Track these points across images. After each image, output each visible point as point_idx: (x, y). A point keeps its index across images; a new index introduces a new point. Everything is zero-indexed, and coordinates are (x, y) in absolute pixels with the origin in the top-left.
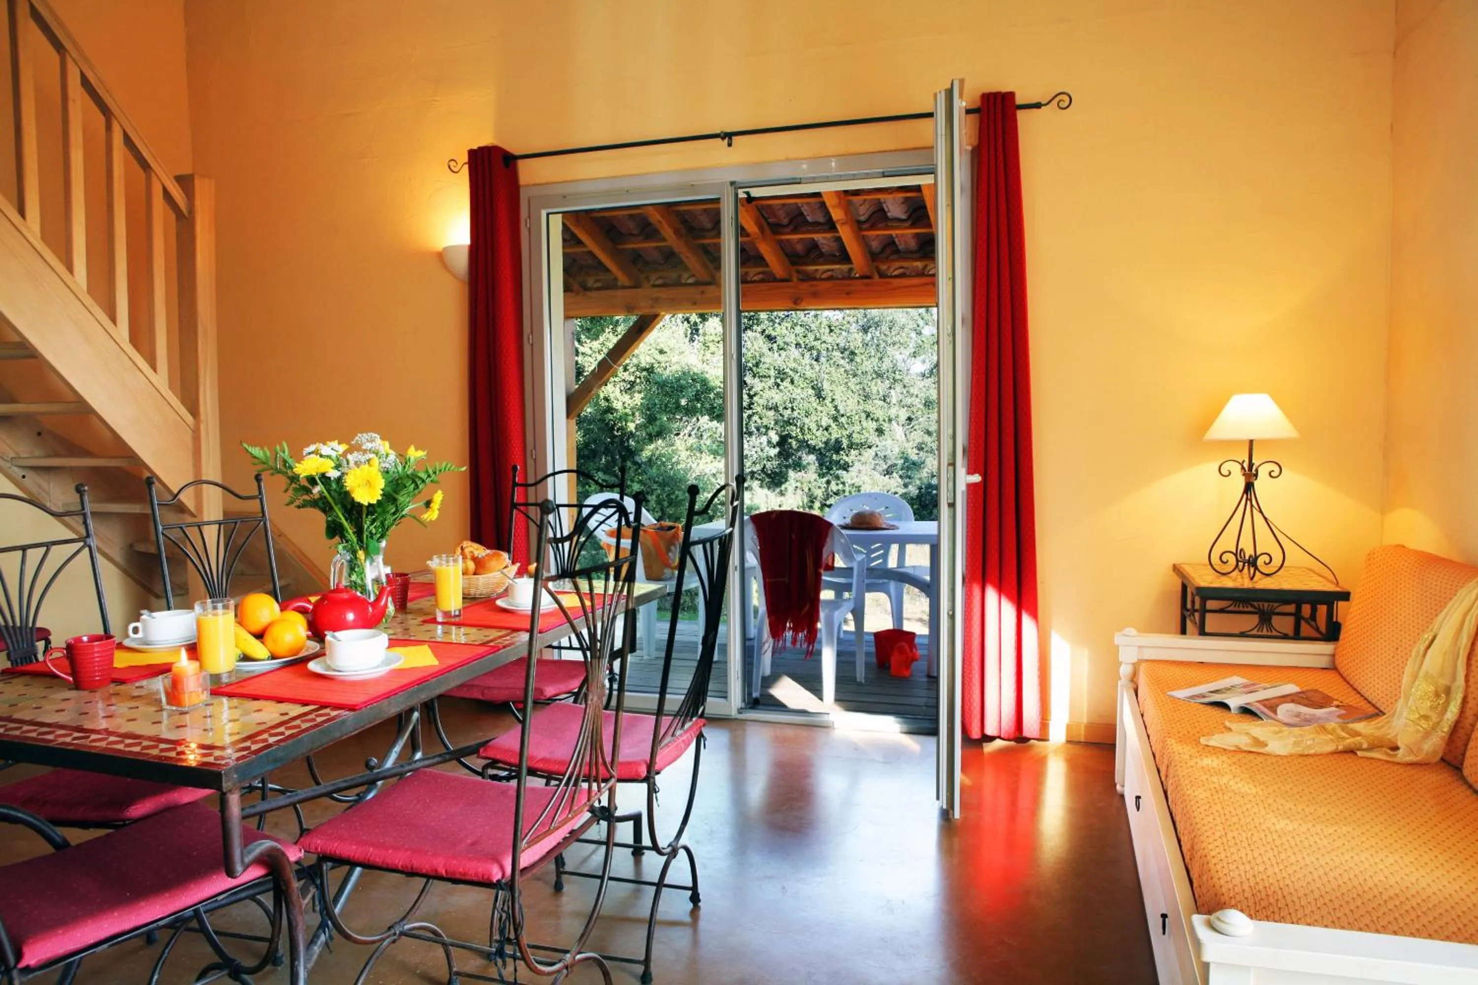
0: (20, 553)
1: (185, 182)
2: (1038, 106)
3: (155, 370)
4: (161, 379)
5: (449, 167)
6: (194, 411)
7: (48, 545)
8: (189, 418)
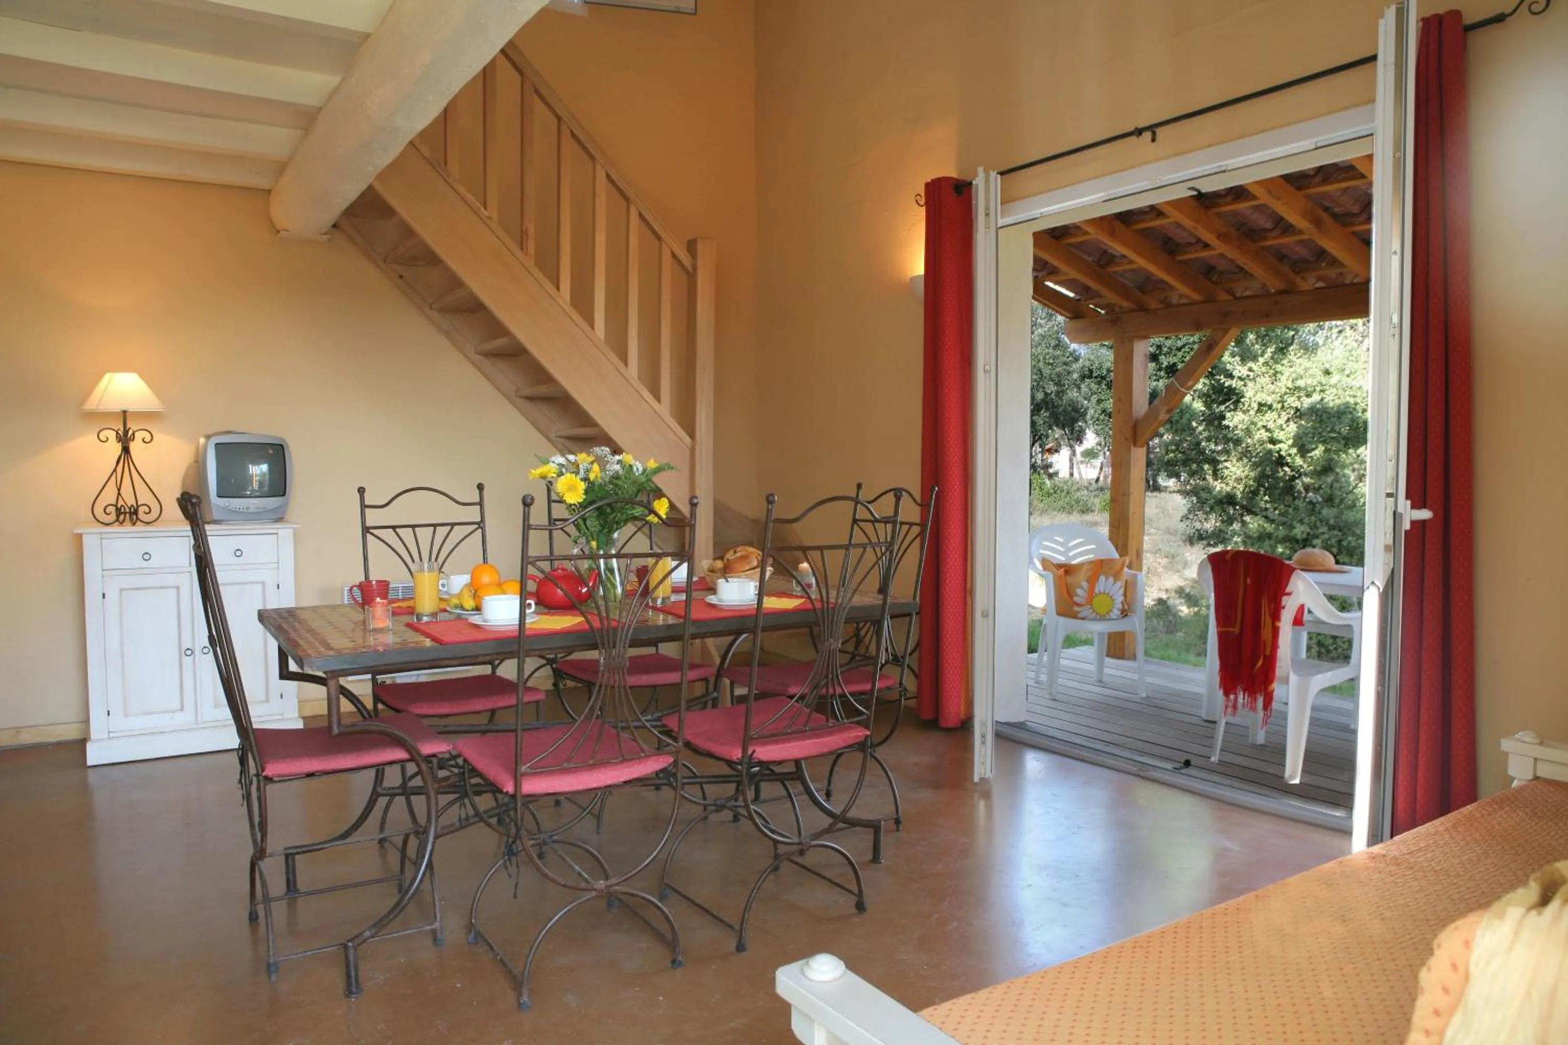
0: (432, 529)
1: (691, 246)
2: (1500, 18)
3: (659, 401)
4: (664, 409)
5: (916, 201)
6: (692, 434)
7: (453, 525)
8: (688, 440)
